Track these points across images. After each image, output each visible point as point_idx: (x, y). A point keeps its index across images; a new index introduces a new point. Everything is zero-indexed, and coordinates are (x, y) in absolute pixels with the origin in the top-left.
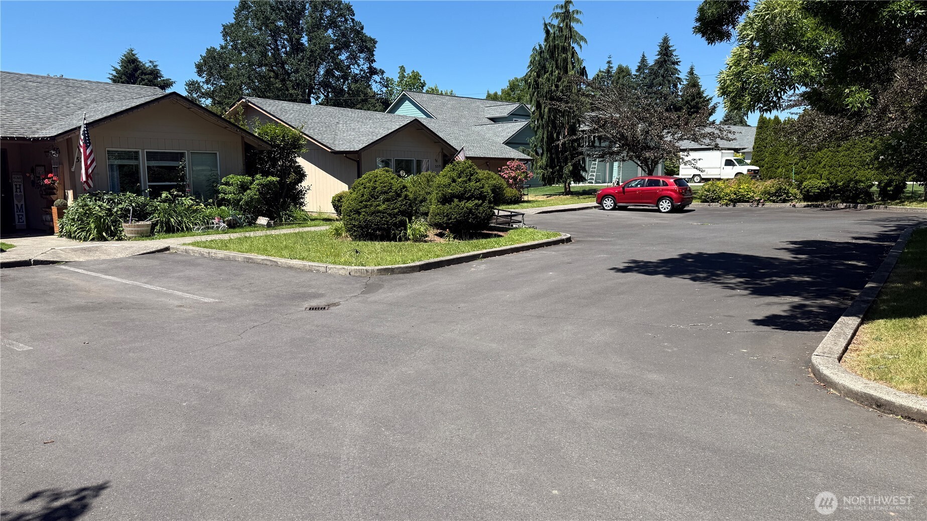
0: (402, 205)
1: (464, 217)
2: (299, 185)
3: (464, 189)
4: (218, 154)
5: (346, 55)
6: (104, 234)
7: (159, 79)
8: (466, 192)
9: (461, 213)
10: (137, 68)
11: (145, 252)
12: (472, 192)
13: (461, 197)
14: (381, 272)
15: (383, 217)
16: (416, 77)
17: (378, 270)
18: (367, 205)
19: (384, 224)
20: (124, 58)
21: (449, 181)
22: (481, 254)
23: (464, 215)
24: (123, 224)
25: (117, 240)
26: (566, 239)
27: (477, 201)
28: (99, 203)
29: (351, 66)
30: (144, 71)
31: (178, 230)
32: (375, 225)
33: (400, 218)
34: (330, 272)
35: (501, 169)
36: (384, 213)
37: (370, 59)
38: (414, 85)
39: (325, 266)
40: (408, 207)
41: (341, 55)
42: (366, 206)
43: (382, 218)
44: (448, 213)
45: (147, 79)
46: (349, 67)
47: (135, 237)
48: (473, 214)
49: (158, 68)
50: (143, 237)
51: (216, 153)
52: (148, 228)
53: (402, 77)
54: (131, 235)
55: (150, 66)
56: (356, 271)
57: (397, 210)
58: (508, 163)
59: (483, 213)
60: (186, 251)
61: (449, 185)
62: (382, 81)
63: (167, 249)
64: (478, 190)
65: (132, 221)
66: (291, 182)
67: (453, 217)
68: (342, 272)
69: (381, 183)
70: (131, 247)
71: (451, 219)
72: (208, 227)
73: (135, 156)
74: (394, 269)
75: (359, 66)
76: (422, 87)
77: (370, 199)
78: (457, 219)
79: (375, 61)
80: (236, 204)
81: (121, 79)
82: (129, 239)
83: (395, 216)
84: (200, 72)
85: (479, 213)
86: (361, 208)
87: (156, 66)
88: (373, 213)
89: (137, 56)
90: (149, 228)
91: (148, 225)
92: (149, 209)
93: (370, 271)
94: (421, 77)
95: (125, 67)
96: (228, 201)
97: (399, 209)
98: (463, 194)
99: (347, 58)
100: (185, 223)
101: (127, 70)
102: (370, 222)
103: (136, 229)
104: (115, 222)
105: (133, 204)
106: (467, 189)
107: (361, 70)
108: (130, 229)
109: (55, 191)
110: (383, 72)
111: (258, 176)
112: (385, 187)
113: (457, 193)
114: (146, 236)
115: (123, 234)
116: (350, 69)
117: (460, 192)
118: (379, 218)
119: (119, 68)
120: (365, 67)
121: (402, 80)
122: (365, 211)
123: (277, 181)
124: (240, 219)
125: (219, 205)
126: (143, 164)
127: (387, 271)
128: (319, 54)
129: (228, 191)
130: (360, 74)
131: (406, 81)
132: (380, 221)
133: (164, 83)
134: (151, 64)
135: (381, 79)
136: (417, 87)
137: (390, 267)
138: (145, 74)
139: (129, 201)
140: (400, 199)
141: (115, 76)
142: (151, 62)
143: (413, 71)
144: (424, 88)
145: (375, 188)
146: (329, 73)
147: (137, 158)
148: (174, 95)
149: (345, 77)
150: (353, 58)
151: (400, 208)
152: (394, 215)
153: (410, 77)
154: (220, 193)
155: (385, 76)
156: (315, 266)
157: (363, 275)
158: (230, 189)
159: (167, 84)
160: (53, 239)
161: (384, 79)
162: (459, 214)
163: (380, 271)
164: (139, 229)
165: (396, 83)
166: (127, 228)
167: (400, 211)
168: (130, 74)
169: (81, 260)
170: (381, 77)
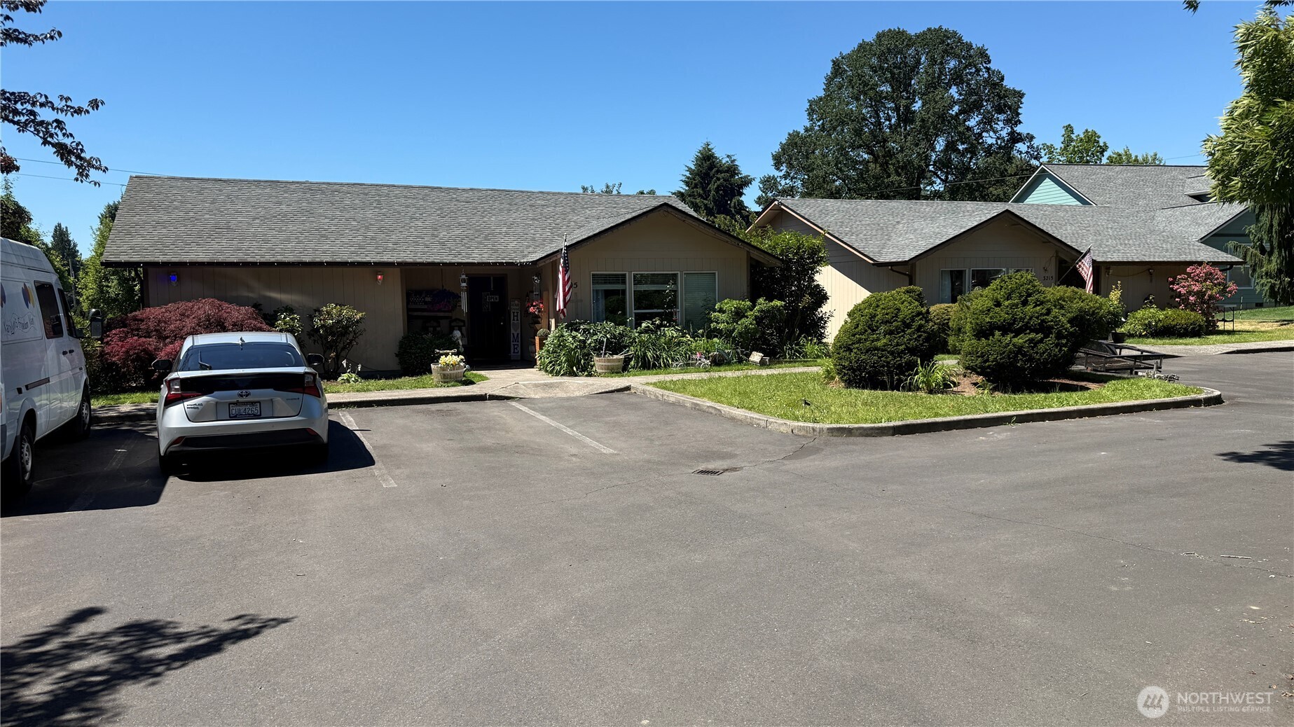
0: (910, 340)
1: (1009, 358)
2: (819, 310)
3: (1013, 317)
4: (717, 274)
5: (977, 119)
6: (575, 369)
7: (737, 177)
8: (1015, 320)
9: (1004, 353)
10: (712, 166)
11: (603, 391)
12: (1026, 320)
13: (1006, 328)
14: (832, 433)
15: (882, 357)
16: (1091, 138)
17: (828, 429)
18: (860, 339)
19: (883, 366)
20: (699, 154)
21: (989, 305)
22: (1015, 416)
23: (1009, 356)
24: (596, 358)
25: (587, 376)
26: (1205, 399)
27: (1033, 335)
28: (574, 333)
29: (984, 134)
30: (721, 169)
31: (654, 366)
32: (871, 367)
33: (907, 357)
34: (770, 427)
35: (1175, 278)
36: (883, 350)
37: (1014, 120)
38: (1087, 151)
39: (766, 419)
40: (921, 342)
41: (969, 120)
42: (859, 341)
43: (879, 358)
44: (982, 353)
45: (723, 178)
46: (980, 135)
47: (605, 373)
48: (1024, 355)
49: (736, 163)
50: (613, 373)
51: (715, 273)
52: (619, 363)
53: (1068, 140)
54: (601, 371)
55: (727, 162)
56: (801, 428)
57: (903, 346)
58: (1189, 270)
59: (1044, 353)
60: (644, 392)
61: (989, 310)
62: (1030, 150)
63: (628, 388)
64: (1037, 318)
65: (605, 354)
66: (804, 307)
67: (991, 358)
68: (783, 429)
69: (883, 309)
70: (593, 384)
71: (987, 360)
72: (688, 365)
73: (621, 279)
74: (852, 429)
75: (995, 132)
76: (1102, 153)
77: (866, 331)
78: (997, 361)
79: (1020, 122)
80: (727, 335)
81: (695, 180)
82: (600, 375)
83: (901, 354)
84: (778, 165)
85: (1037, 353)
86: (853, 344)
87: (734, 160)
88: (867, 352)
89: (713, 151)
90: (621, 364)
91: (619, 360)
92: (627, 340)
93: (818, 430)
94: (1099, 137)
95: (700, 166)
96: (720, 331)
97: (907, 346)
98: (1011, 324)
99: (979, 123)
100: (663, 358)
101: (701, 169)
102: (864, 363)
103: (606, 364)
104: (587, 356)
105: (608, 335)
106: (1018, 317)
107: (998, 138)
108: (600, 363)
109: (540, 320)
110: (1031, 138)
111: (761, 300)
112: (887, 314)
113: (999, 323)
114: (617, 373)
115: (594, 368)
116: (982, 138)
117: (1004, 321)
118: (876, 358)
119: (693, 168)
120: (1004, 133)
121: (1068, 146)
122: (857, 348)
123: (781, 306)
124: (729, 353)
125: (710, 337)
126: (630, 289)
127: (841, 431)
128: (933, 122)
129: (721, 320)
130: (997, 144)
131: (1074, 146)
132: (878, 362)
133: (742, 181)
134: (728, 159)
135: (1028, 147)
136: (1092, 154)
137: (847, 426)
138: (721, 172)
139: (606, 330)
140: (909, 331)
141: (688, 178)
142: (728, 156)
143: (1087, 130)
144: (1105, 153)
145: (875, 316)
146: (951, 147)
147: (624, 282)
148: (665, 207)
149: (972, 151)
150: (988, 122)
151: (909, 343)
152: (899, 354)
153: (1081, 140)
154: (712, 322)
155: (1036, 143)
156: (756, 419)
157: (809, 435)
158: (723, 317)
159: (745, 182)
160: (532, 373)
161: (1033, 147)
162: (1001, 355)
163: (831, 430)
164: (609, 364)
165: (1058, 151)
166: (598, 362)
167: (907, 348)
168: (704, 174)
169: (537, 397)
170: (1029, 144)
